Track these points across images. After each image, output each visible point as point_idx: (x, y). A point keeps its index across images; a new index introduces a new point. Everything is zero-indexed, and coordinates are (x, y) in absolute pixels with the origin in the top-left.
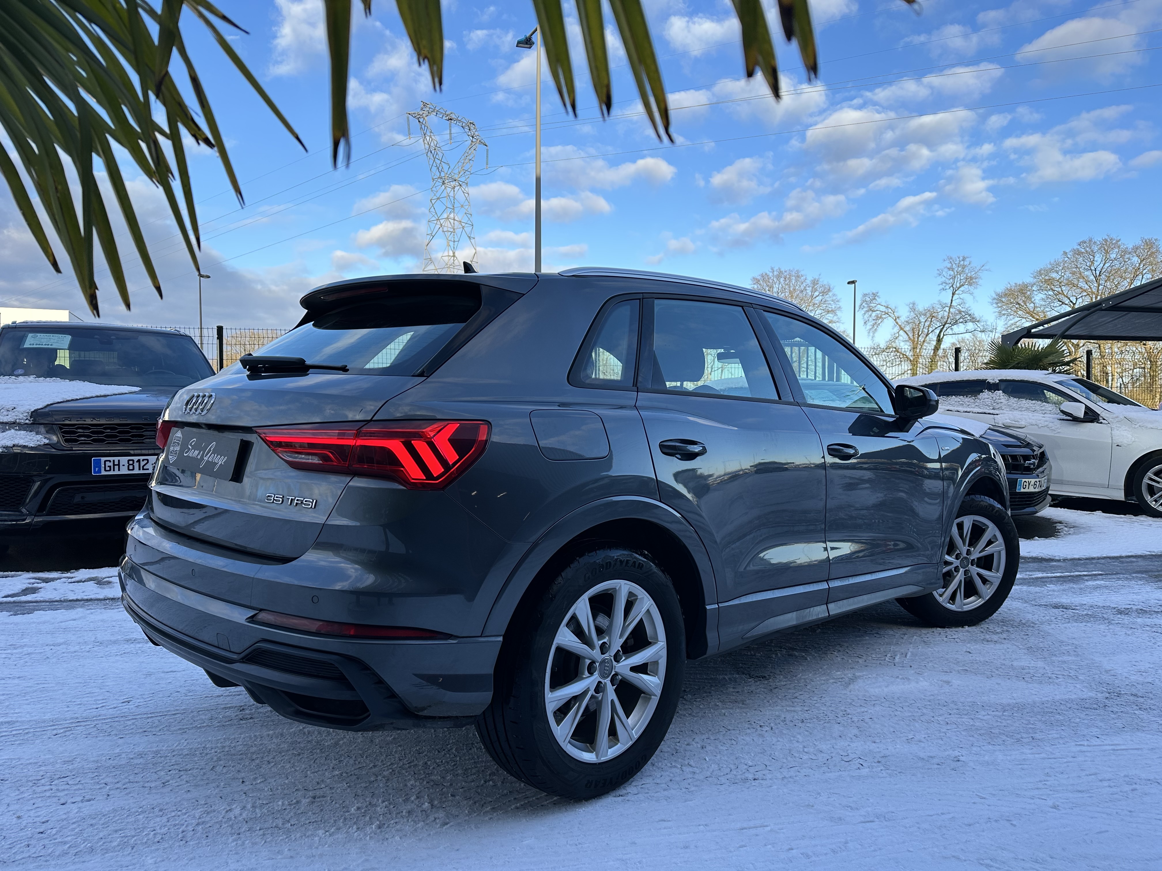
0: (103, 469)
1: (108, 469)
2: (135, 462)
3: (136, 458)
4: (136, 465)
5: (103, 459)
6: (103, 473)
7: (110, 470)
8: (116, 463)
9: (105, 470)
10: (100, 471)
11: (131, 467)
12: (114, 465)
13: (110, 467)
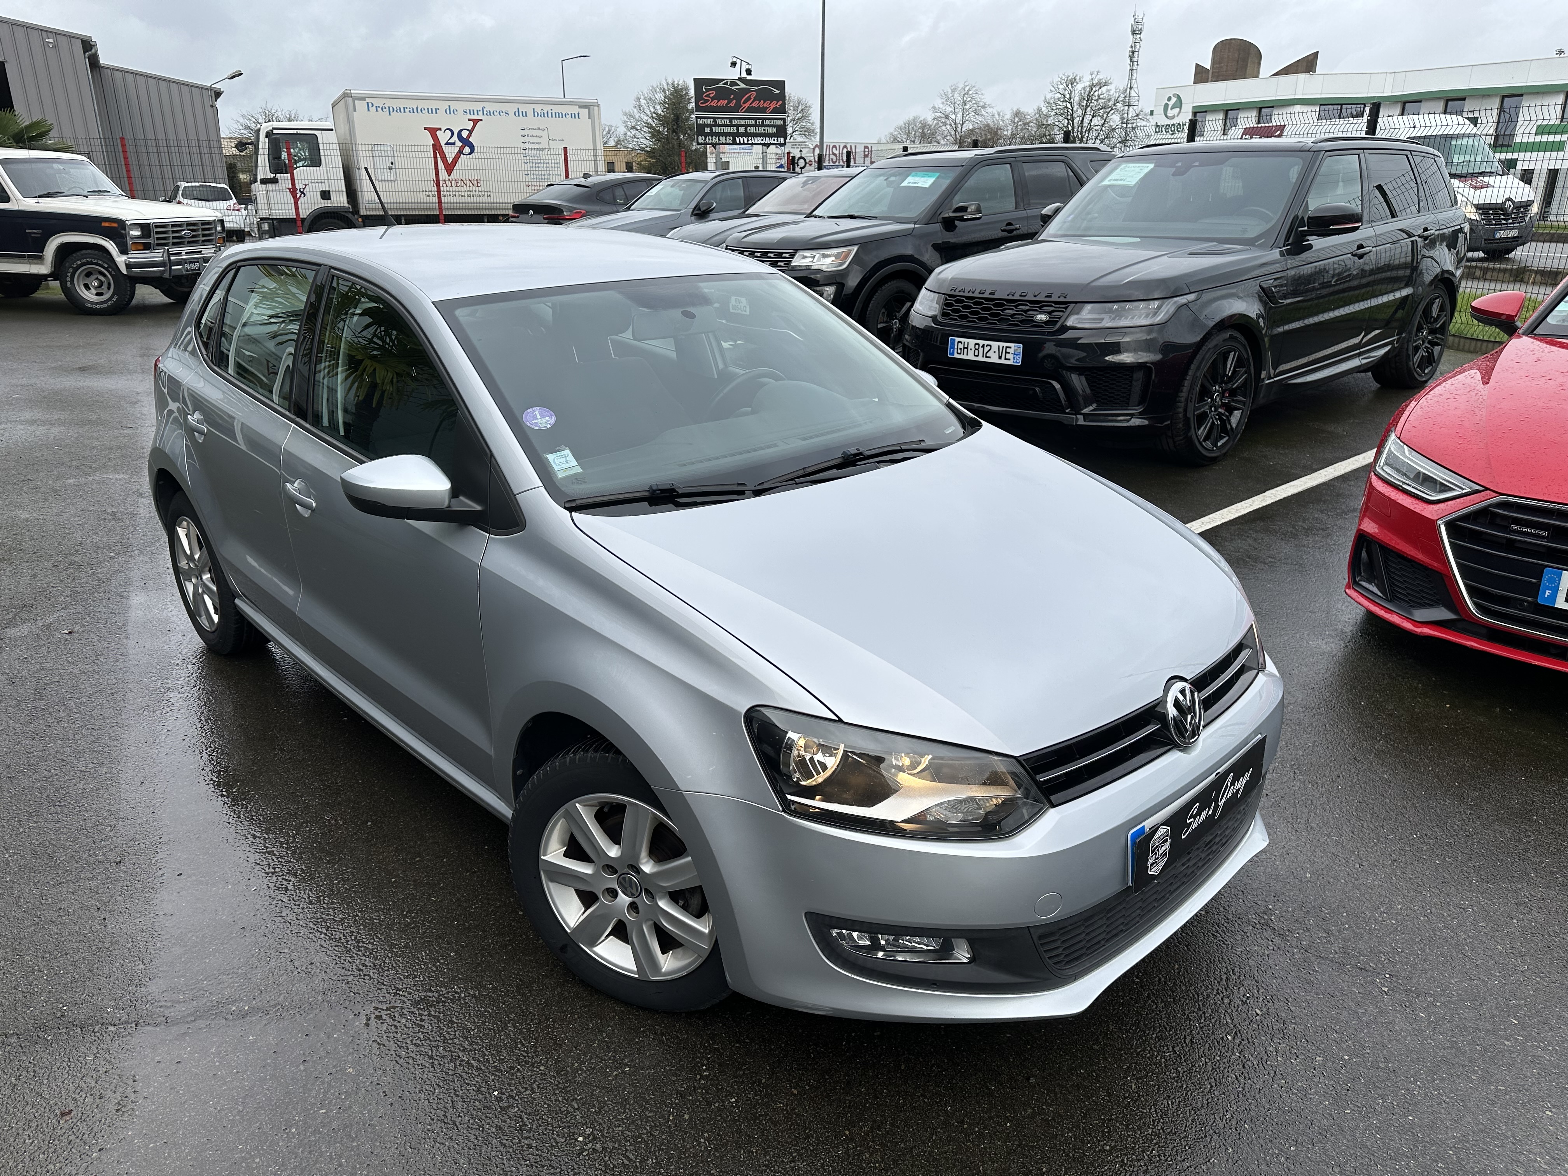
0: (956, 350)
1: (959, 351)
2: (981, 345)
3: (981, 342)
4: (981, 349)
5: (957, 339)
6: (956, 356)
7: (960, 354)
8: (966, 346)
9: (958, 353)
10: (953, 354)
11: (976, 354)
12: (964, 348)
13: (961, 349)
